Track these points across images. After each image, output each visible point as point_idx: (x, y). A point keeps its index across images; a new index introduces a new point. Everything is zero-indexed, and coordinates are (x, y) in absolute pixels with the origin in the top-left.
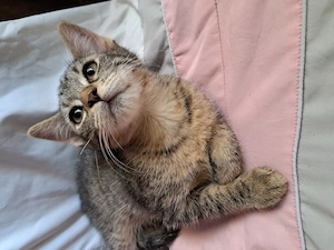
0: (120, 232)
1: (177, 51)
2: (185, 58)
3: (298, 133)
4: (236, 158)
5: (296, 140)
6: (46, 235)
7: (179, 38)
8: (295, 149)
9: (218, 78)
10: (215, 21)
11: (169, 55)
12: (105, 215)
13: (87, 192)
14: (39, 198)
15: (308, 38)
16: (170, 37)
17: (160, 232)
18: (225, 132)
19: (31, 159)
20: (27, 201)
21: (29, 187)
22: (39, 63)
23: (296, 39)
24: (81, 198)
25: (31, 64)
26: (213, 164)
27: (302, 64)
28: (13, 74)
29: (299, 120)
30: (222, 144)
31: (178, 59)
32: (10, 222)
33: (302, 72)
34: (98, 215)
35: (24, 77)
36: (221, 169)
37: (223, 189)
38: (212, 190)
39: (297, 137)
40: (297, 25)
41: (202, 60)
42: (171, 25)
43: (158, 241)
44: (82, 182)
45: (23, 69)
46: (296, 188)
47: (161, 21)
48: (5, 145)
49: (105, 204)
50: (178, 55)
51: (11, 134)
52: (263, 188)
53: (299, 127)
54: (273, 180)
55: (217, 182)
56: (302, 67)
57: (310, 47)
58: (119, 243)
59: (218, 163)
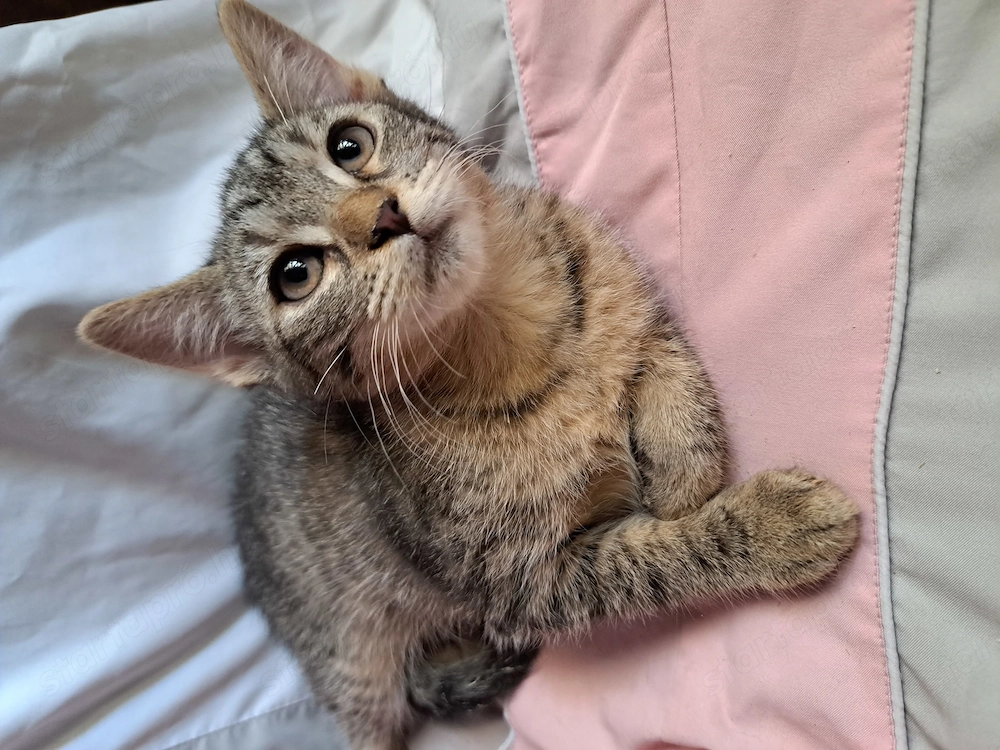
0: (358, 658)
1: (543, 121)
2: (565, 144)
3: (891, 369)
4: (708, 439)
5: (887, 389)
6: (138, 664)
7: (550, 83)
8: (882, 416)
9: (663, 203)
10: (660, 33)
11: (518, 133)
12: (312, 605)
13: (261, 537)
14: (119, 554)
15: (932, 86)
16: (523, 78)
17: (477, 659)
18: (679, 364)
19: (100, 438)
20: (82, 564)
21: (90, 521)
22: (129, 151)
23: (895, 90)
24: (245, 557)
25: (103, 155)
26: (640, 457)
27: (911, 164)
28: (49, 183)
29: (897, 328)
30: (669, 400)
31: (544, 144)
32: (31, 625)
33: (909, 186)
34: (295, 606)
35: (81, 193)
36: (663, 470)
37: (668, 531)
38: (637, 532)
39: (889, 380)
40: (899, 46)
41: (616, 149)
42: (526, 42)
43: (469, 687)
44: (248, 509)
45: (79, 167)
46: (882, 531)
47: (496, 30)
48: (21, 395)
49: (314, 571)
50: (546, 134)
51: (37, 361)
52: (787, 527)
53: (894, 350)
54: (818, 506)
55: (651, 511)
56: (909, 173)
57: (935, 114)
58: (354, 691)
59: (655, 455)
